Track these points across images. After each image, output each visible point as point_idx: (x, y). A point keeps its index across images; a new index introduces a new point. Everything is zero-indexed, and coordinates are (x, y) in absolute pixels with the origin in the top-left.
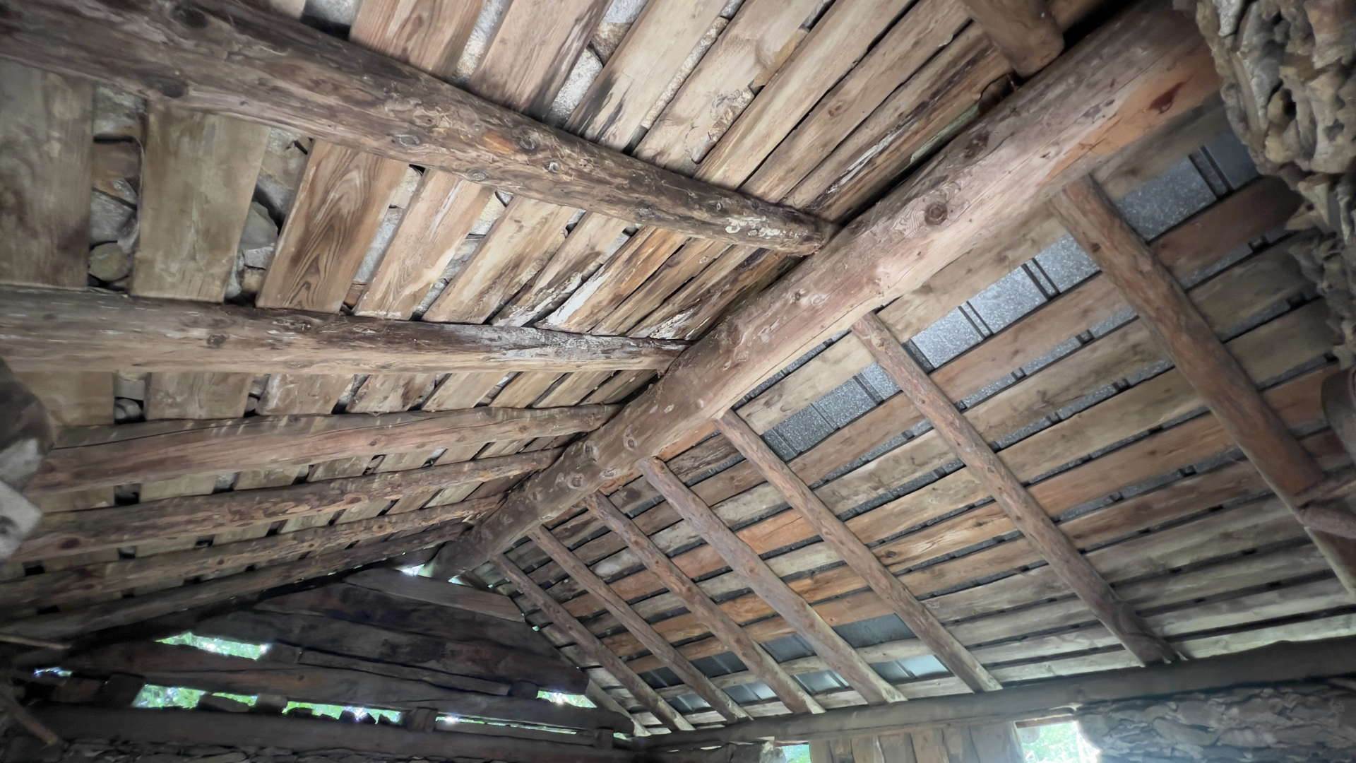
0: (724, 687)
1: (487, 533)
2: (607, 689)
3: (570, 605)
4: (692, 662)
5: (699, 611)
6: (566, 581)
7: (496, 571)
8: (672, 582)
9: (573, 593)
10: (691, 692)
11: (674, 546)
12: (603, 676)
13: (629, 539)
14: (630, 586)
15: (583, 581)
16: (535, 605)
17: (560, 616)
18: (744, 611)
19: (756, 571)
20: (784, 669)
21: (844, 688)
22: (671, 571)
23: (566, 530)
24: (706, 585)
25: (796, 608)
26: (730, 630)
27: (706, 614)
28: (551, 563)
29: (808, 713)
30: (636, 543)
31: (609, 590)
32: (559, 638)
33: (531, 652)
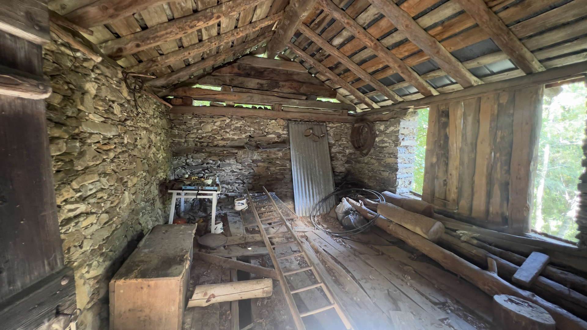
0: (394, 89)
1: (281, 32)
2: (345, 96)
3: (325, 62)
4: (379, 80)
5: (381, 54)
6: (321, 51)
7: (292, 53)
8: (369, 43)
9: (324, 57)
10: (379, 94)
11: (367, 22)
12: (342, 91)
13: (344, 22)
14: (349, 48)
15: (328, 50)
16: (311, 65)
17: (321, 68)
18: (404, 51)
19: (409, 26)
20: (422, 78)
21: (453, 83)
22: (366, 36)
23: (316, 24)
24: (384, 41)
25: (430, 44)
26: (396, 62)
27: (384, 55)
28: (313, 44)
29: (432, 96)
30: (348, 23)
31: (340, 52)
32: (323, 78)
33: (312, 84)
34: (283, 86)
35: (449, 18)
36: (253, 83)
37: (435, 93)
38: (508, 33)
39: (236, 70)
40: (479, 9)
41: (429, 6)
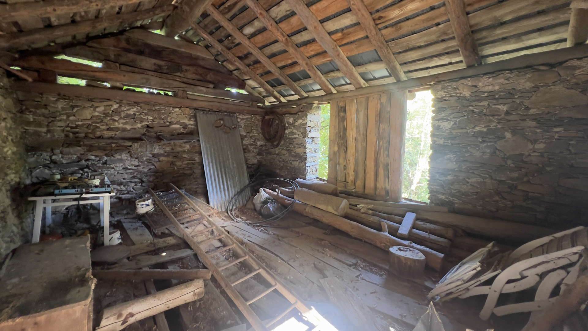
0: (300, 85)
1: (186, 8)
2: (254, 88)
3: (234, 50)
4: (287, 75)
5: (291, 50)
6: (230, 38)
7: (196, 34)
8: (280, 38)
9: (233, 45)
10: (287, 88)
11: (279, 17)
12: (251, 83)
13: (257, 12)
14: (259, 38)
15: (238, 38)
16: (218, 51)
17: (230, 56)
18: (311, 50)
19: (317, 28)
20: (325, 77)
21: (347, 84)
22: (278, 30)
23: (225, 8)
24: (294, 38)
25: (333, 47)
26: (304, 59)
27: (294, 51)
28: (221, 29)
29: (332, 93)
30: (261, 14)
31: (250, 42)
32: (231, 67)
33: (218, 72)
34: (186, 71)
35: (347, 27)
36: (148, 63)
37: (334, 91)
38: (387, 47)
39: (124, 44)
40: (369, 24)
41: (333, 13)
